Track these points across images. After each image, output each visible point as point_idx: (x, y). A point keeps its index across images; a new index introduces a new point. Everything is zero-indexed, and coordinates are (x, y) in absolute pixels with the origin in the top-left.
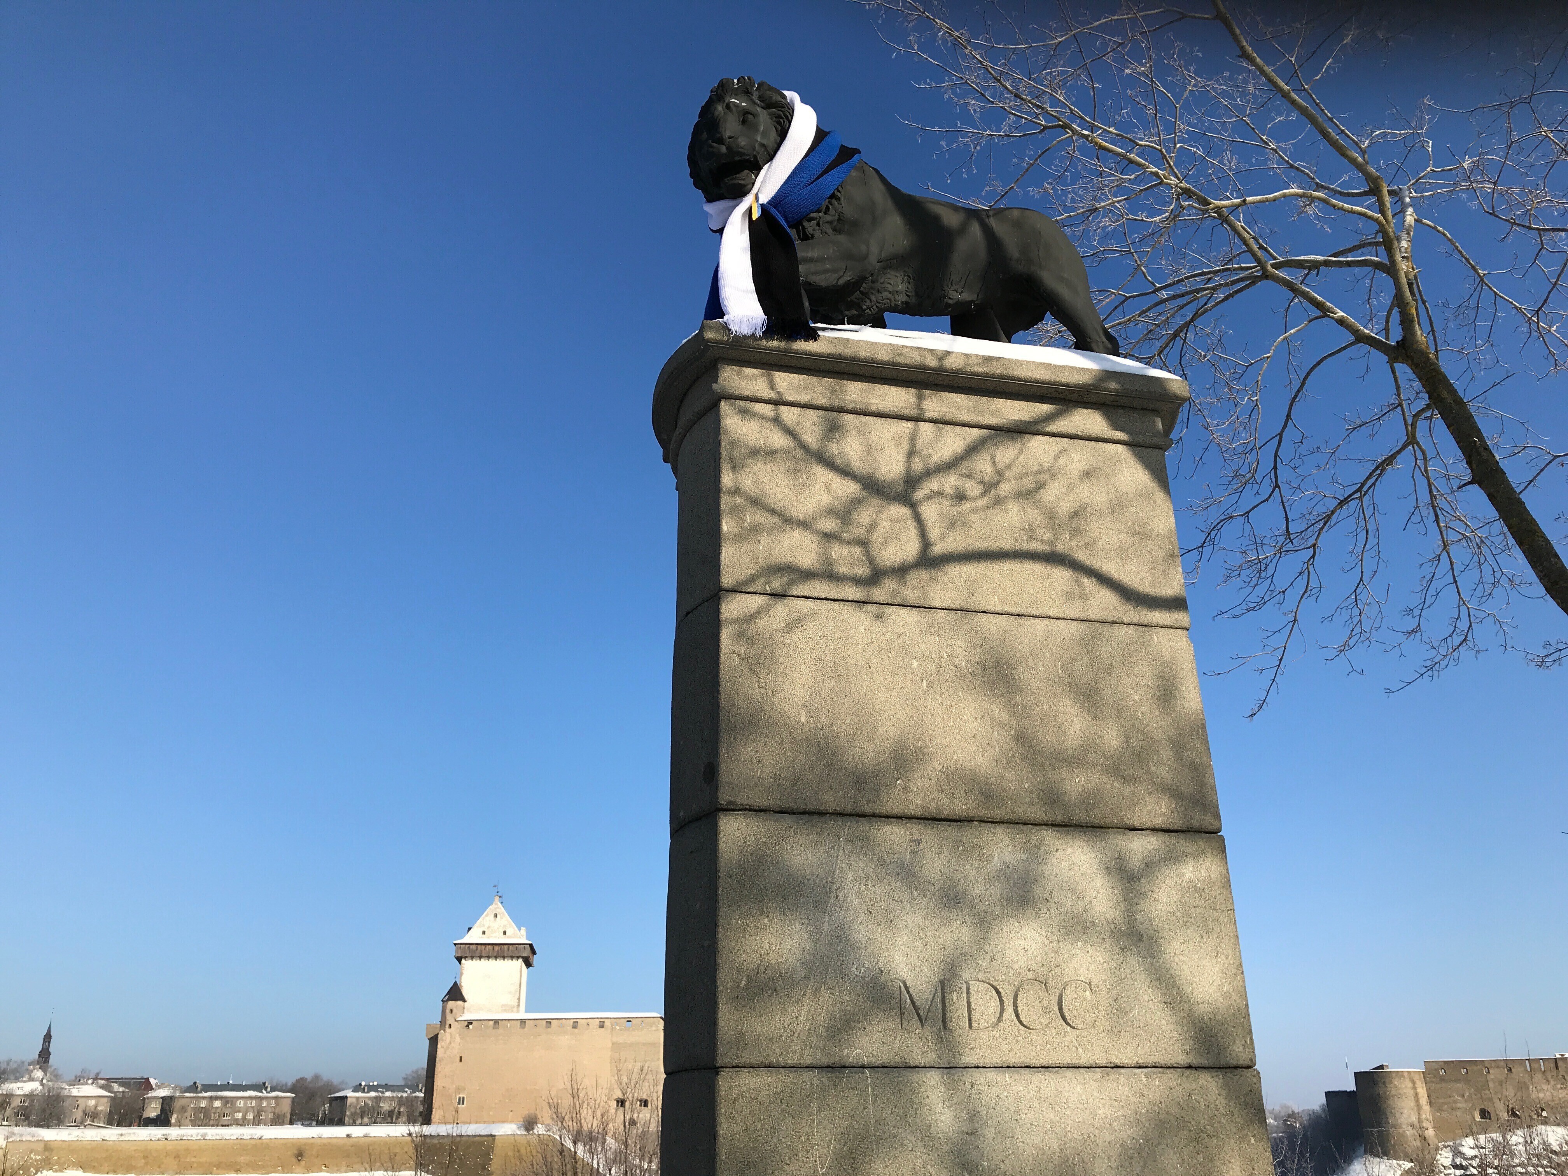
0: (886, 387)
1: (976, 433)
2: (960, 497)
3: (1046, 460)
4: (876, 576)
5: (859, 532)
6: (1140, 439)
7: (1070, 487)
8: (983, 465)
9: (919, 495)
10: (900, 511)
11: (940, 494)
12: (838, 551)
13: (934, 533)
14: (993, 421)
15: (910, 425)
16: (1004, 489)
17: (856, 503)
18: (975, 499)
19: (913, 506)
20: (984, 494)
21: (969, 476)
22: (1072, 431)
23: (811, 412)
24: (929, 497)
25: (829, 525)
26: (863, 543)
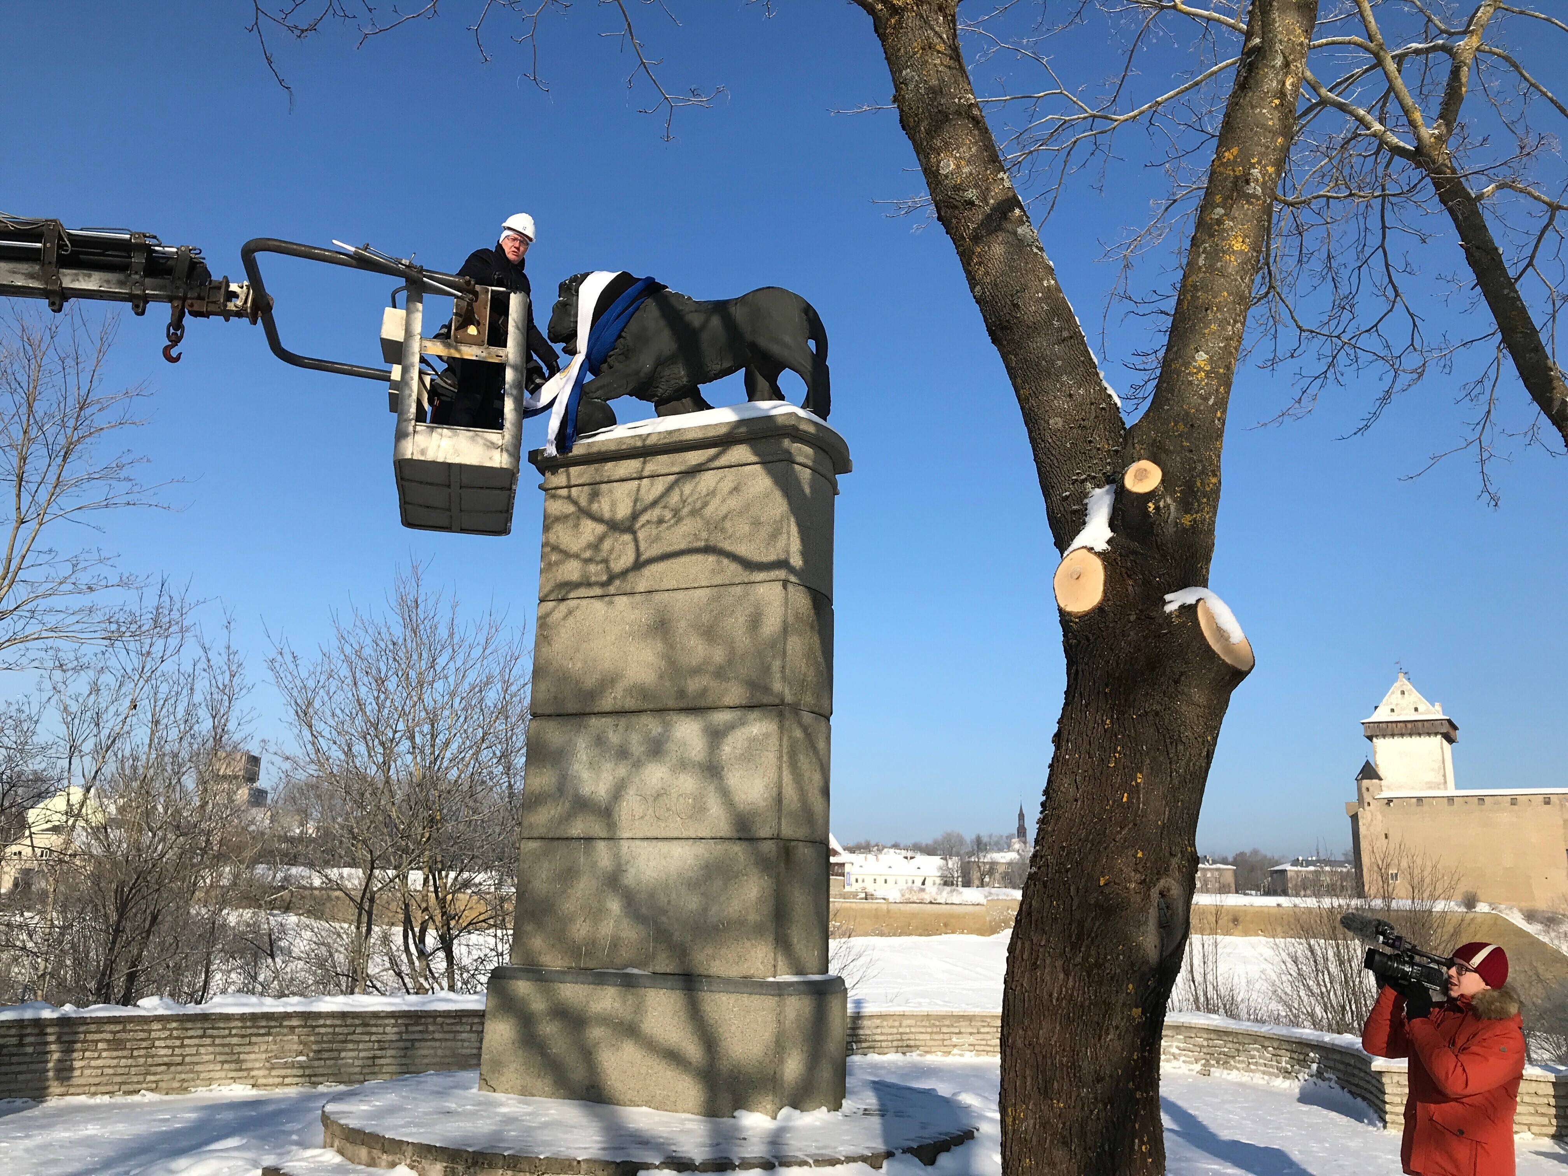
0: (628, 461)
1: (672, 478)
2: (661, 521)
3: (712, 484)
4: (611, 579)
5: (604, 554)
6: (770, 458)
7: (724, 501)
8: (674, 498)
9: (637, 526)
10: (627, 537)
11: (648, 522)
12: (592, 568)
13: (643, 546)
14: (683, 468)
15: (636, 482)
16: (686, 511)
17: (601, 539)
18: (669, 520)
19: (634, 533)
20: (674, 516)
21: (665, 507)
22: (727, 464)
23: (586, 487)
24: (643, 526)
25: (587, 554)
26: (605, 561)
